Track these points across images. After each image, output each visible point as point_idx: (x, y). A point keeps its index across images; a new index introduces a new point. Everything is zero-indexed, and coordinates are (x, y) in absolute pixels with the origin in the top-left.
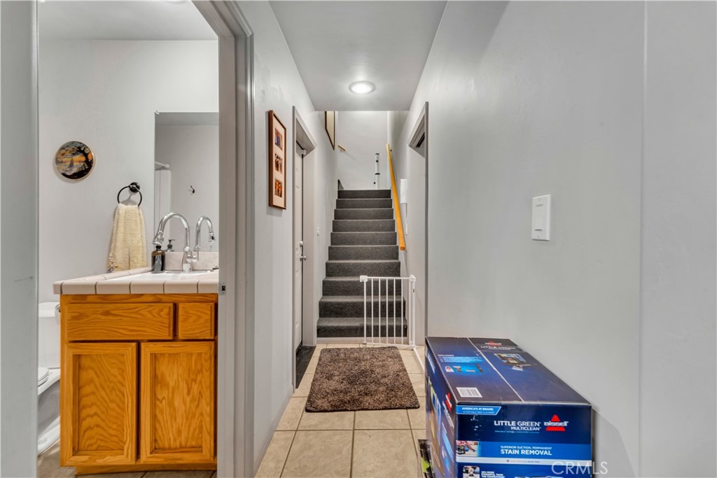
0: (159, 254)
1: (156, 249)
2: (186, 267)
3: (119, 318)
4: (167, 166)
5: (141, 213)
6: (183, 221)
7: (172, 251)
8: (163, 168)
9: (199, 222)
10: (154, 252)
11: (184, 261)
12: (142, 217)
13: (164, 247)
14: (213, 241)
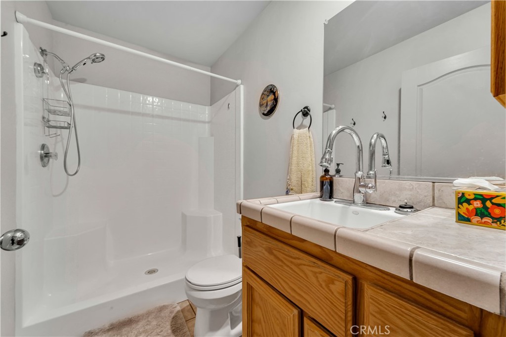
0: (327, 179)
1: (324, 173)
2: (358, 198)
3: (280, 263)
4: (333, 106)
5: (311, 136)
6: (354, 136)
7: (341, 176)
8: (330, 109)
9: (373, 141)
10: (322, 177)
11: (356, 190)
12: (312, 140)
13: (332, 172)
14: (388, 167)
